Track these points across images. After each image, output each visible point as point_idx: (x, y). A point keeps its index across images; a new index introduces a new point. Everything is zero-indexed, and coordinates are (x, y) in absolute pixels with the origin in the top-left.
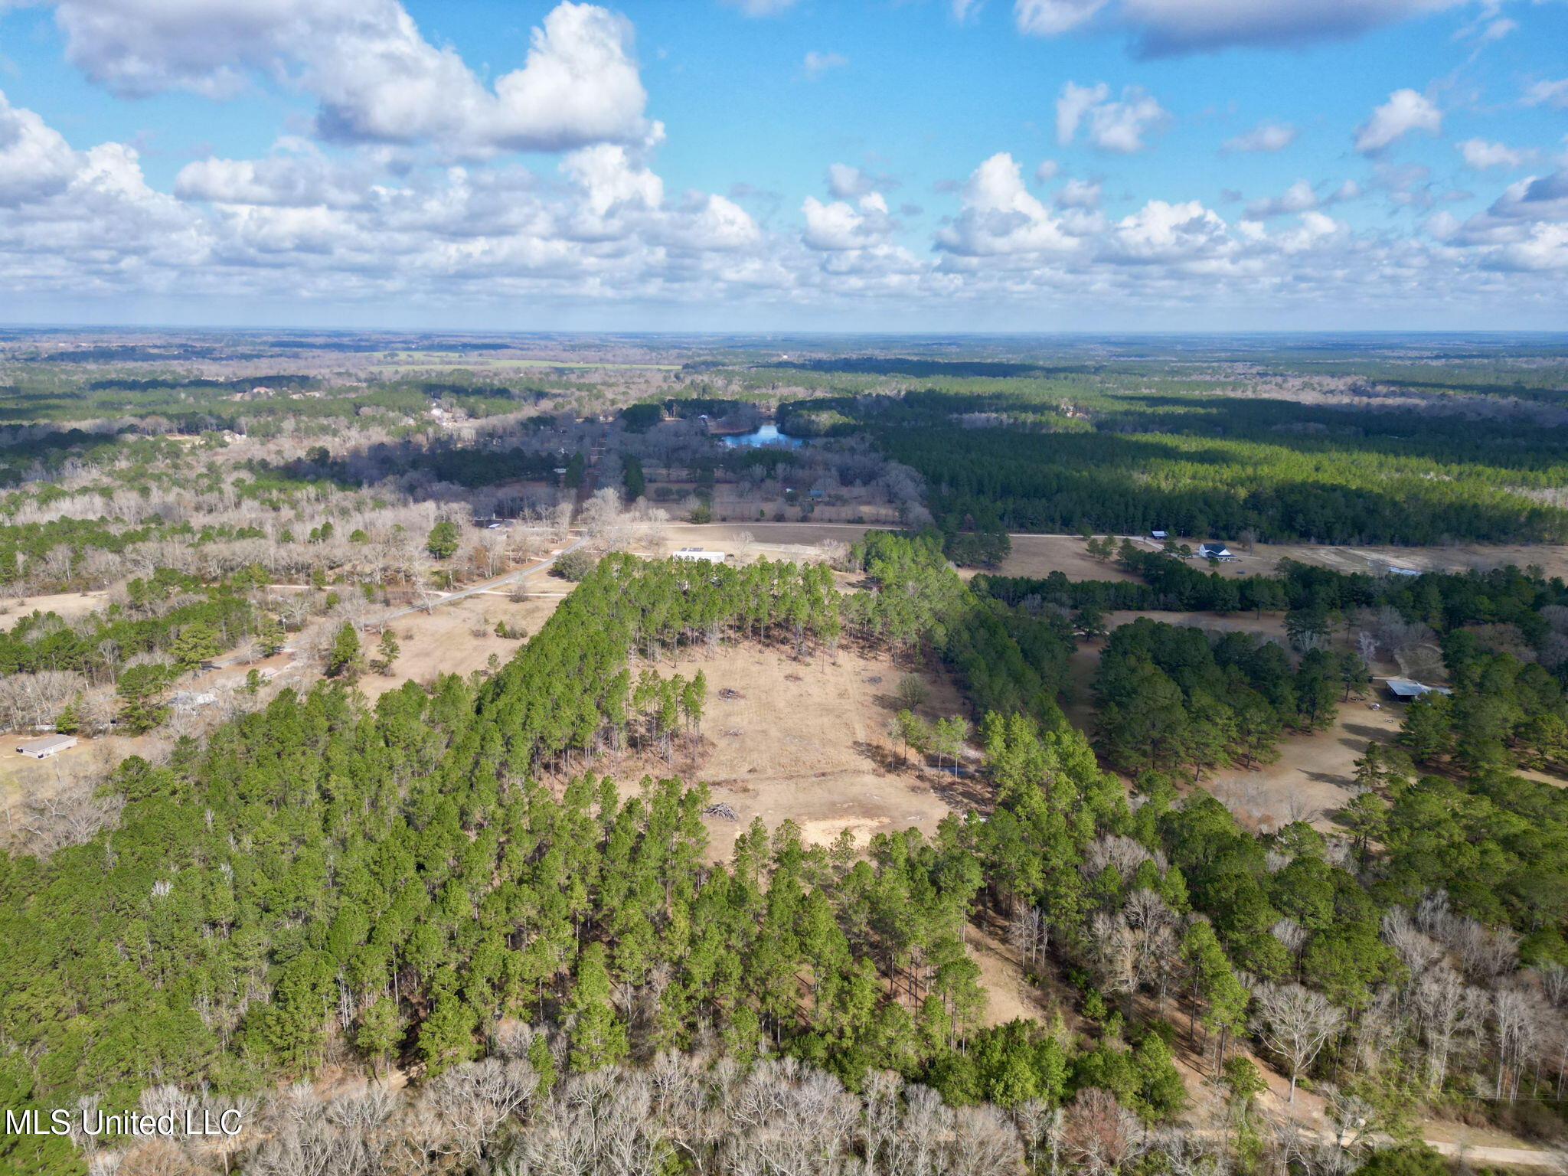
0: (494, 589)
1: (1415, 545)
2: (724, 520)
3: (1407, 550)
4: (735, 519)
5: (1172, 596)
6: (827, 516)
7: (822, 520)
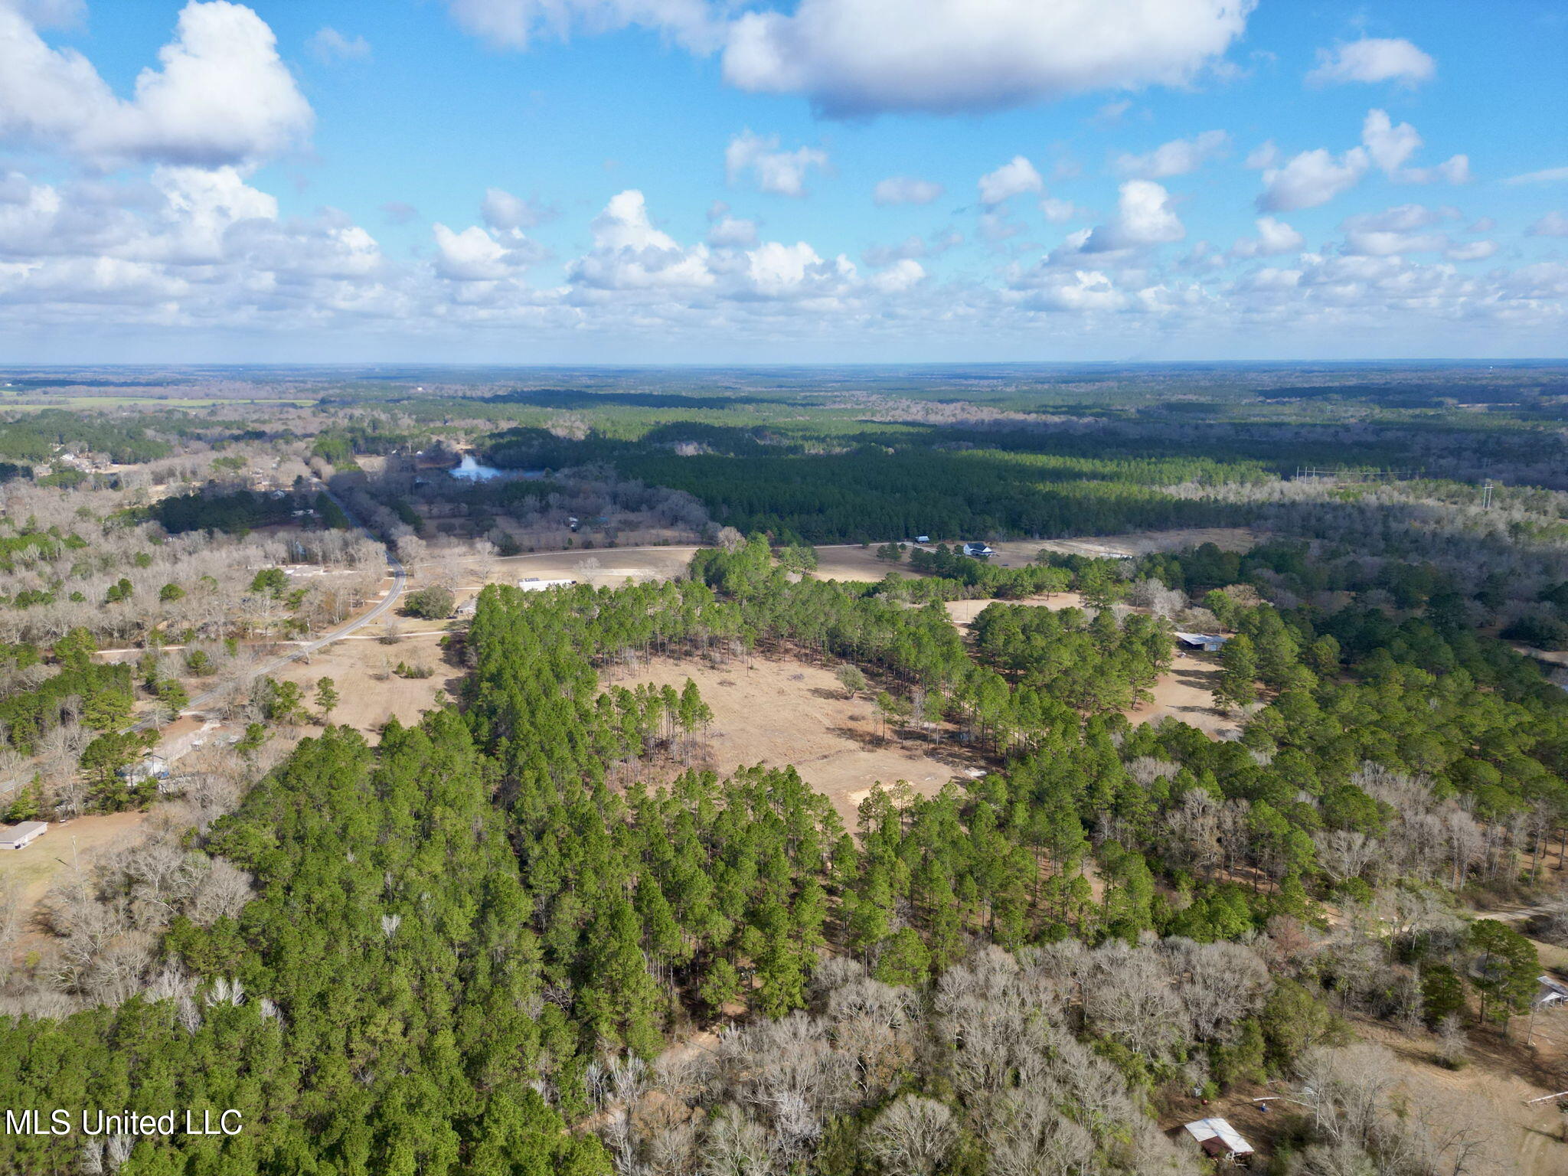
0: (353, 633)
1: (1107, 535)
2: (531, 550)
3: (1105, 540)
4: (540, 549)
5: (979, 587)
6: (632, 541)
7: (627, 545)
